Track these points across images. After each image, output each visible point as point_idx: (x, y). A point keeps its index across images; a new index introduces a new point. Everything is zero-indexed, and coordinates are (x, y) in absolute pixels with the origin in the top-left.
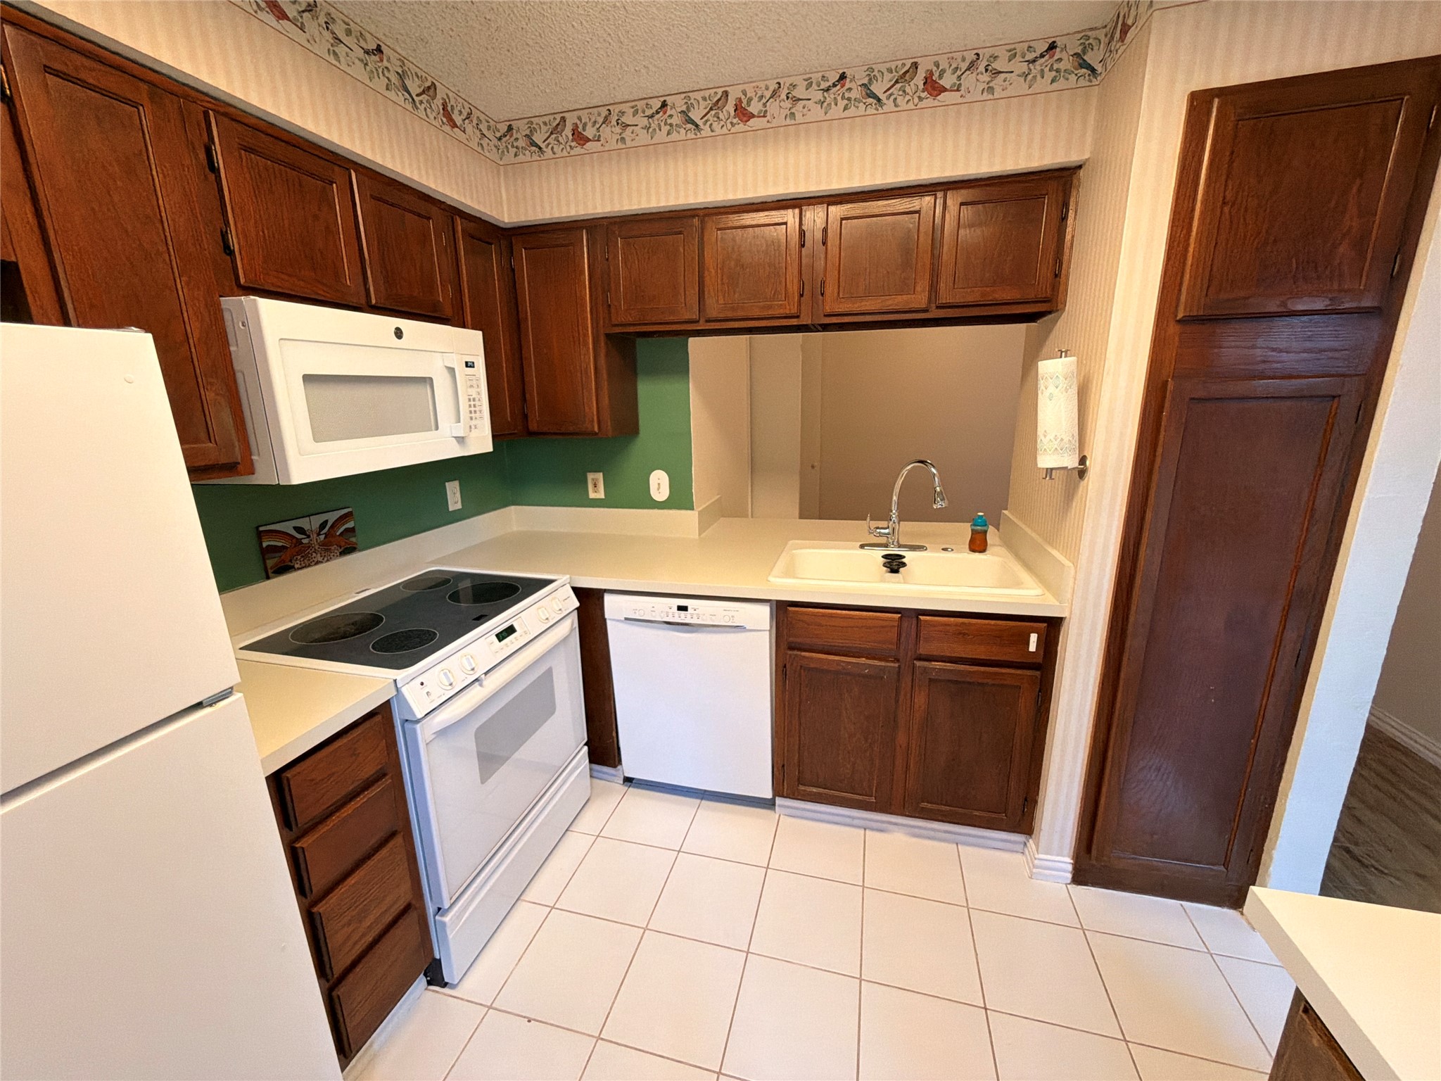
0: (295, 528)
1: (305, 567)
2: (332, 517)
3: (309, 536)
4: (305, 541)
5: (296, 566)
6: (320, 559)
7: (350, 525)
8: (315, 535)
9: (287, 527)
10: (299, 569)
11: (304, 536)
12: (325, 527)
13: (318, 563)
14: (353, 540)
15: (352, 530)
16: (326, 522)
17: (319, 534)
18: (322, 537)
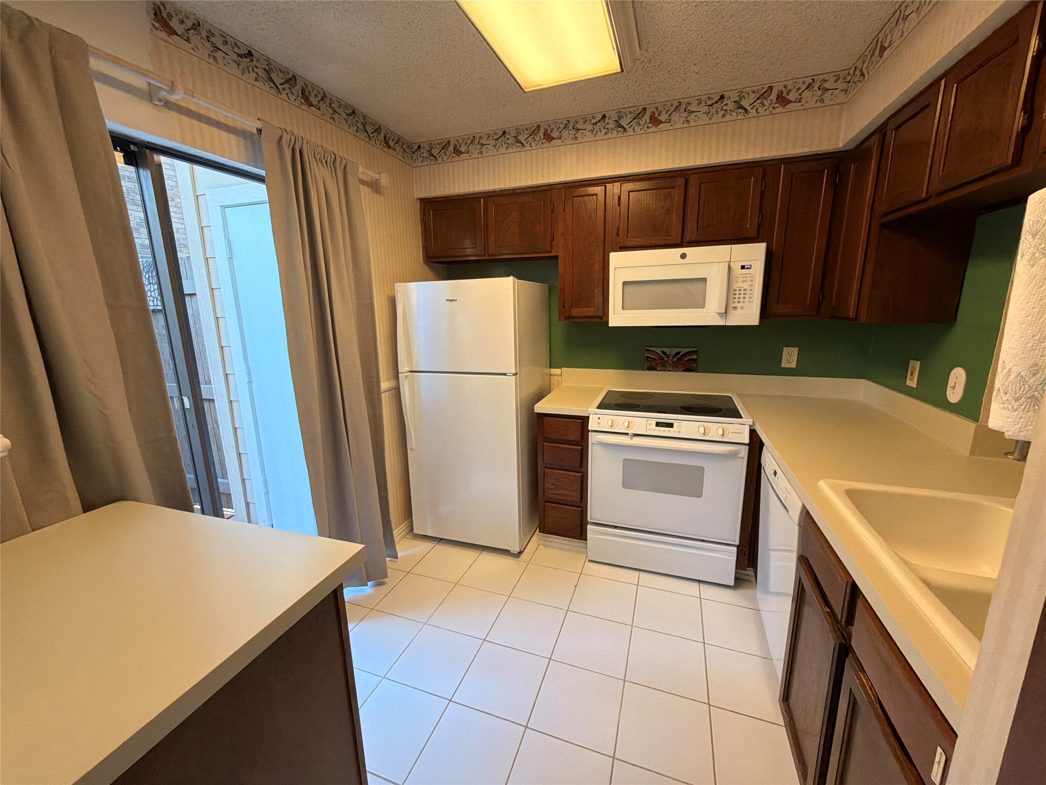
0: (662, 352)
1: (661, 371)
2: (684, 351)
3: (668, 357)
4: (665, 359)
5: (658, 369)
6: (671, 369)
7: (694, 357)
8: (672, 358)
9: (659, 350)
10: (659, 371)
11: (665, 356)
12: (678, 355)
13: (670, 371)
14: (694, 365)
15: (694, 360)
16: (679, 353)
17: (674, 357)
18: (675, 359)
